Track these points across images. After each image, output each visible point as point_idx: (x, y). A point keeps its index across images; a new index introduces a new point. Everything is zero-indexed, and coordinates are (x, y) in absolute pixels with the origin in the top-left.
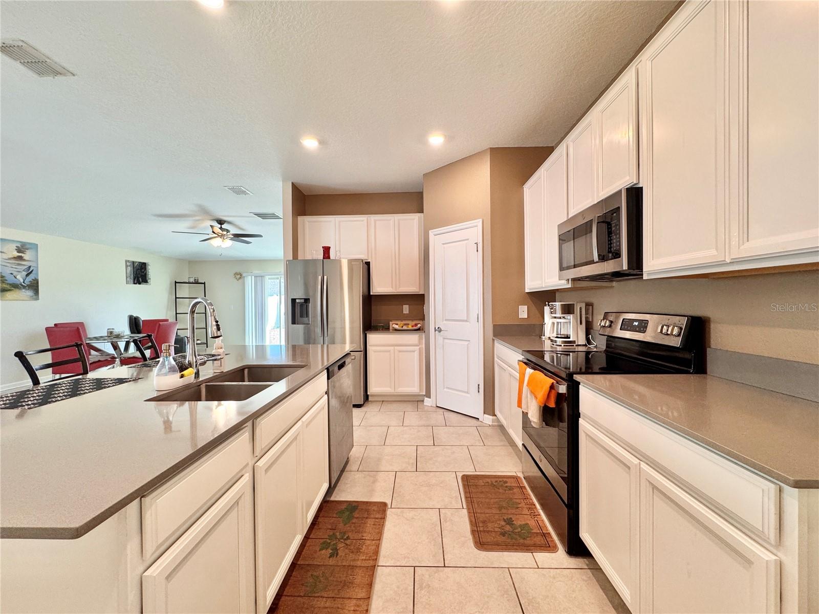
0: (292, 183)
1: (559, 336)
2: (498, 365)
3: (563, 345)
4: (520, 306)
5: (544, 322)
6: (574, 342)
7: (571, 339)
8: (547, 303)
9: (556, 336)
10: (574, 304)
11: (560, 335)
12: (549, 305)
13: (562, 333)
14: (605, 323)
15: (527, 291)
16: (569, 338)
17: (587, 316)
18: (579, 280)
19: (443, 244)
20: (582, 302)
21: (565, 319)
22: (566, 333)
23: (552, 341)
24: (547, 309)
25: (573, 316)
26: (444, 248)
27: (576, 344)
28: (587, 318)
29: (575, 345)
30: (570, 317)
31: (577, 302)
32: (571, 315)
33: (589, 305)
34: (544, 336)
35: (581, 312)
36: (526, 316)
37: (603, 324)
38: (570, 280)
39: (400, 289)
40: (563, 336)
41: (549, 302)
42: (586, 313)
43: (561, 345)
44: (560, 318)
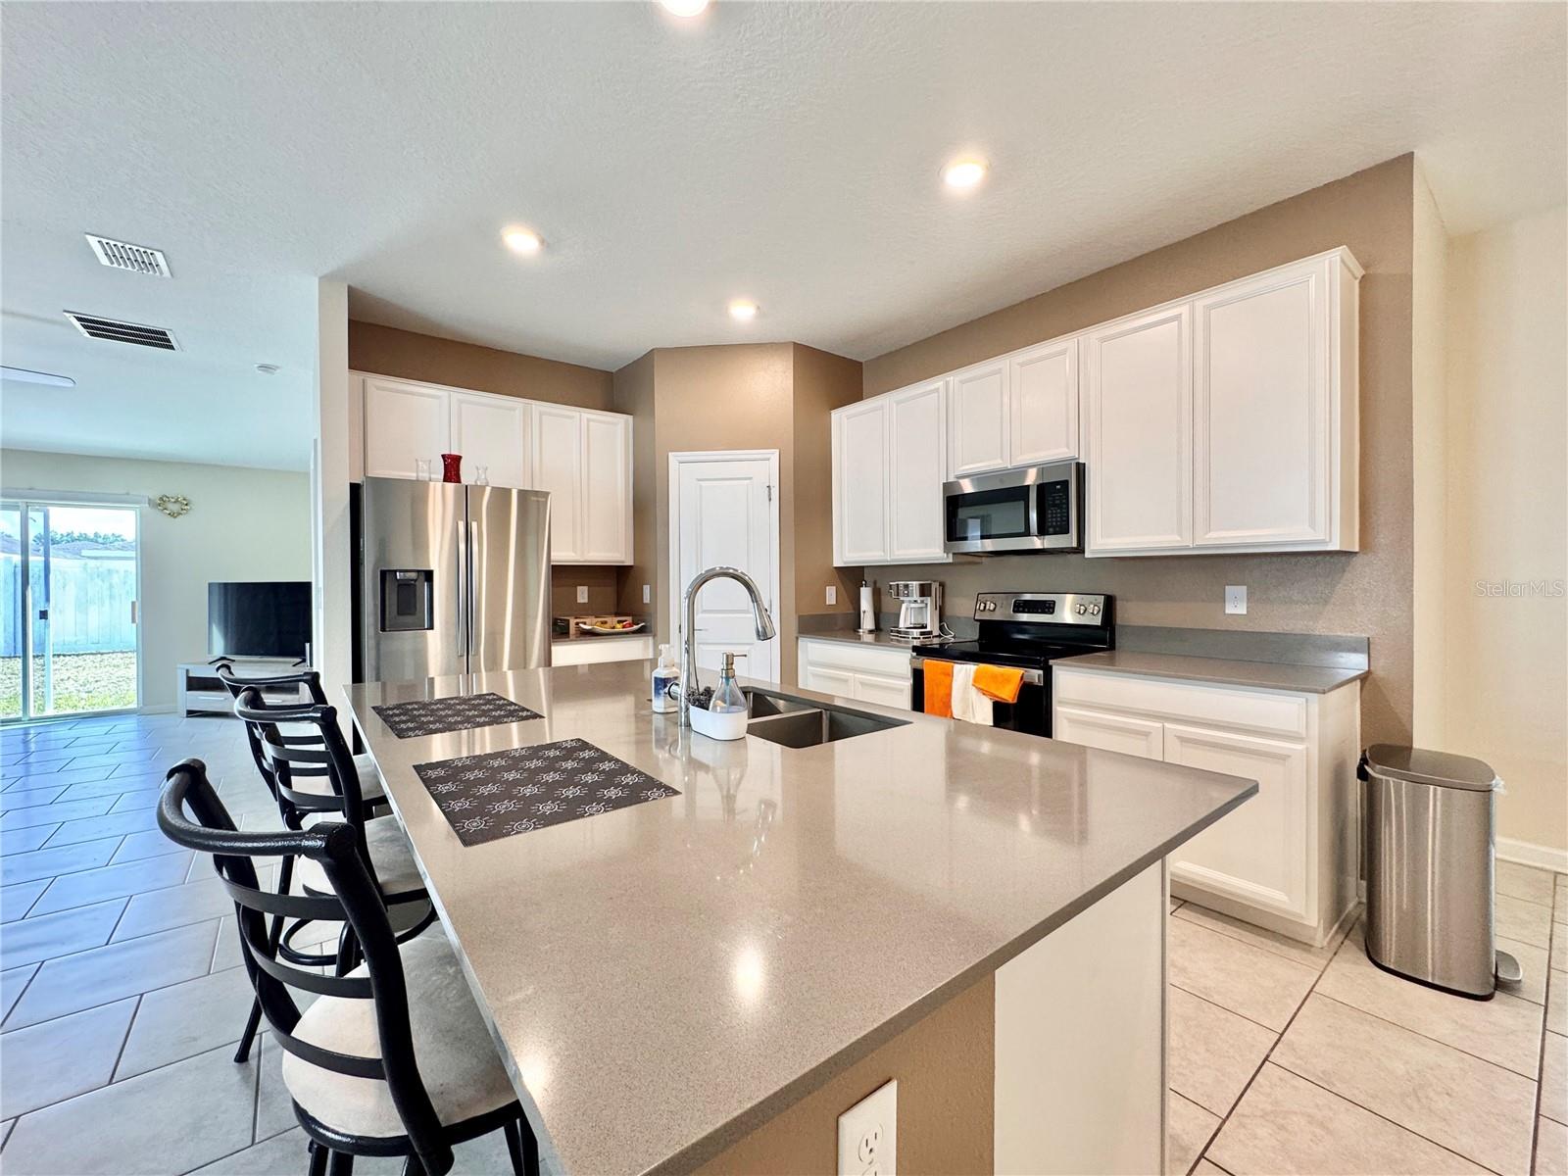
0: (349, 287)
4: (827, 588)
5: (861, 609)
7: (928, 629)
10: (930, 584)
15: (837, 563)
16: (926, 627)
19: (699, 480)
21: (922, 603)
22: (920, 621)
24: (865, 591)
25: (929, 600)
26: (701, 486)
36: (834, 602)
37: (981, 607)
39: (591, 554)
40: (918, 626)
44: (917, 602)
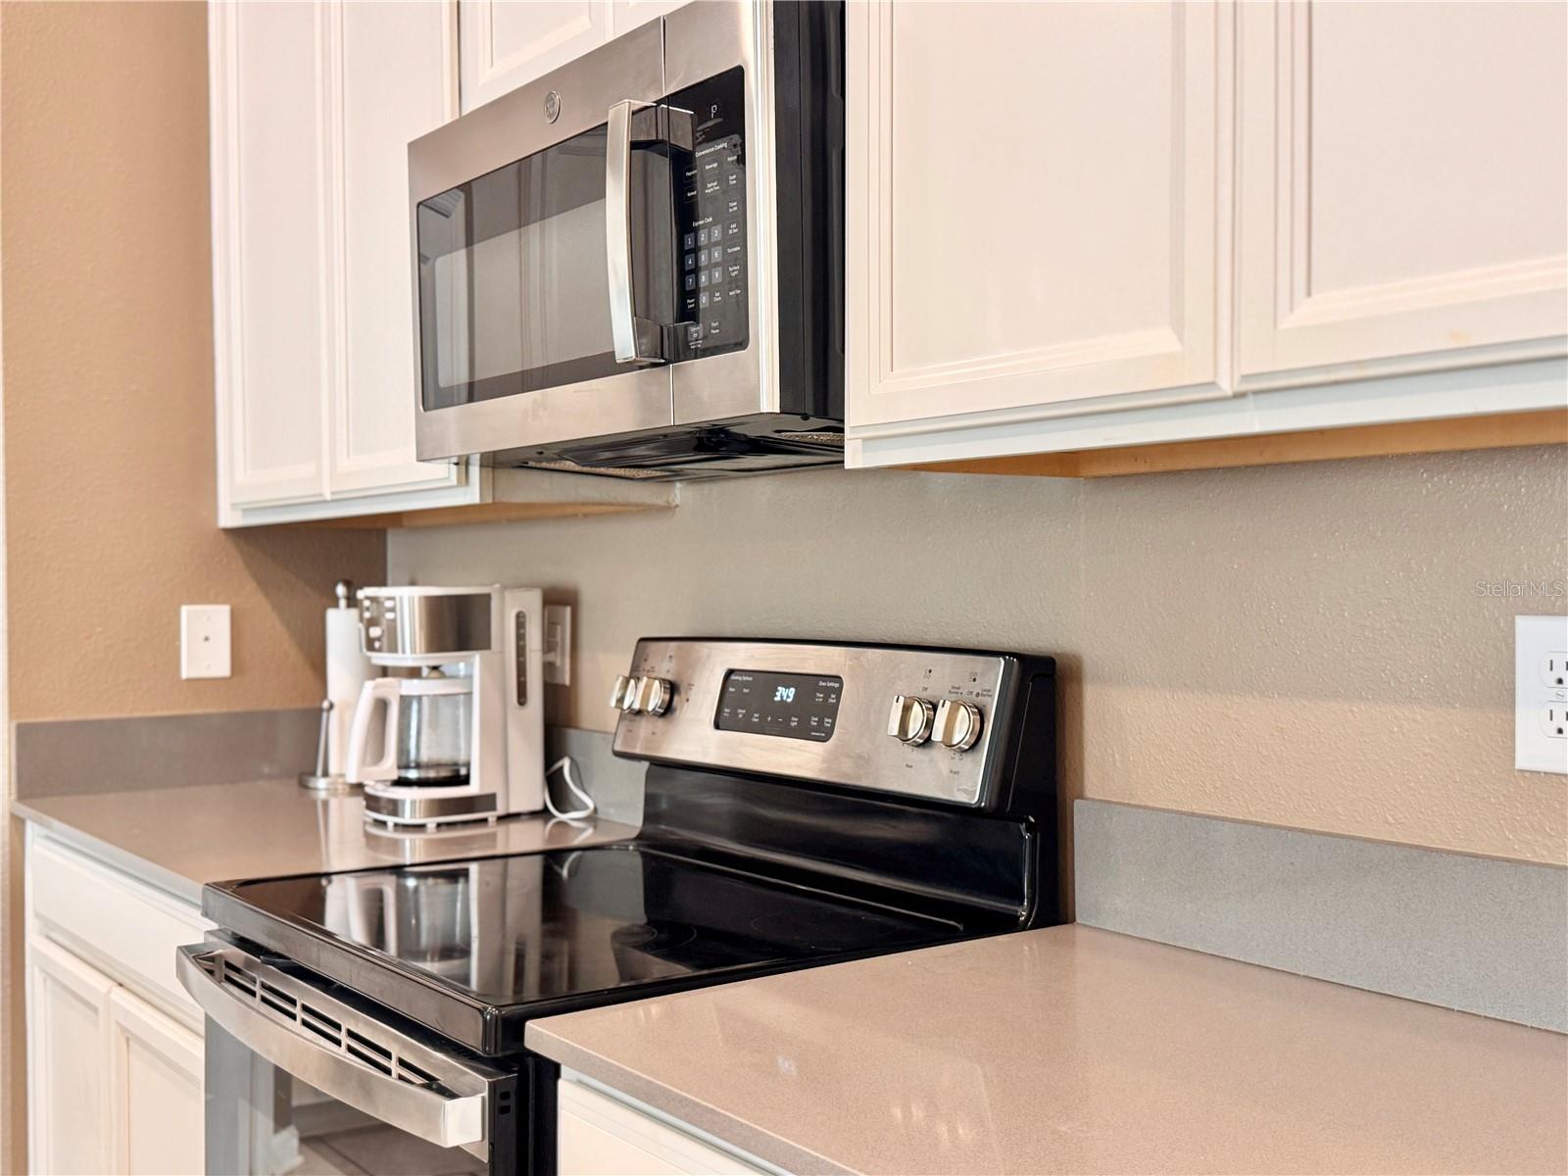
1: (413, 774)
2: (49, 975)
3: (431, 822)
4: (185, 610)
5: (325, 696)
6: (487, 801)
7: (472, 789)
8: (341, 590)
9: (394, 776)
10: (487, 597)
11: (418, 766)
12: (352, 602)
13: (424, 757)
14: (646, 698)
16: (465, 780)
17: (551, 657)
18: (523, 465)
20: (528, 586)
21: (443, 676)
22: (445, 755)
23: (373, 803)
24: (341, 625)
25: (484, 663)
27: (501, 810)
28: (549, 668)
29: (491, 816)
30: (469, 665)
31: (504, 588)
32: (476, 657)
33: (559, 600)
34: (326, 774)
35: (521, 637)
36: (221, 667)
37: (633, 699)
38: (475, 460)
40: (432, 774)
41: (352, 586)
42: (549, 645)
43: (421, 827)
44: (414, 673)
